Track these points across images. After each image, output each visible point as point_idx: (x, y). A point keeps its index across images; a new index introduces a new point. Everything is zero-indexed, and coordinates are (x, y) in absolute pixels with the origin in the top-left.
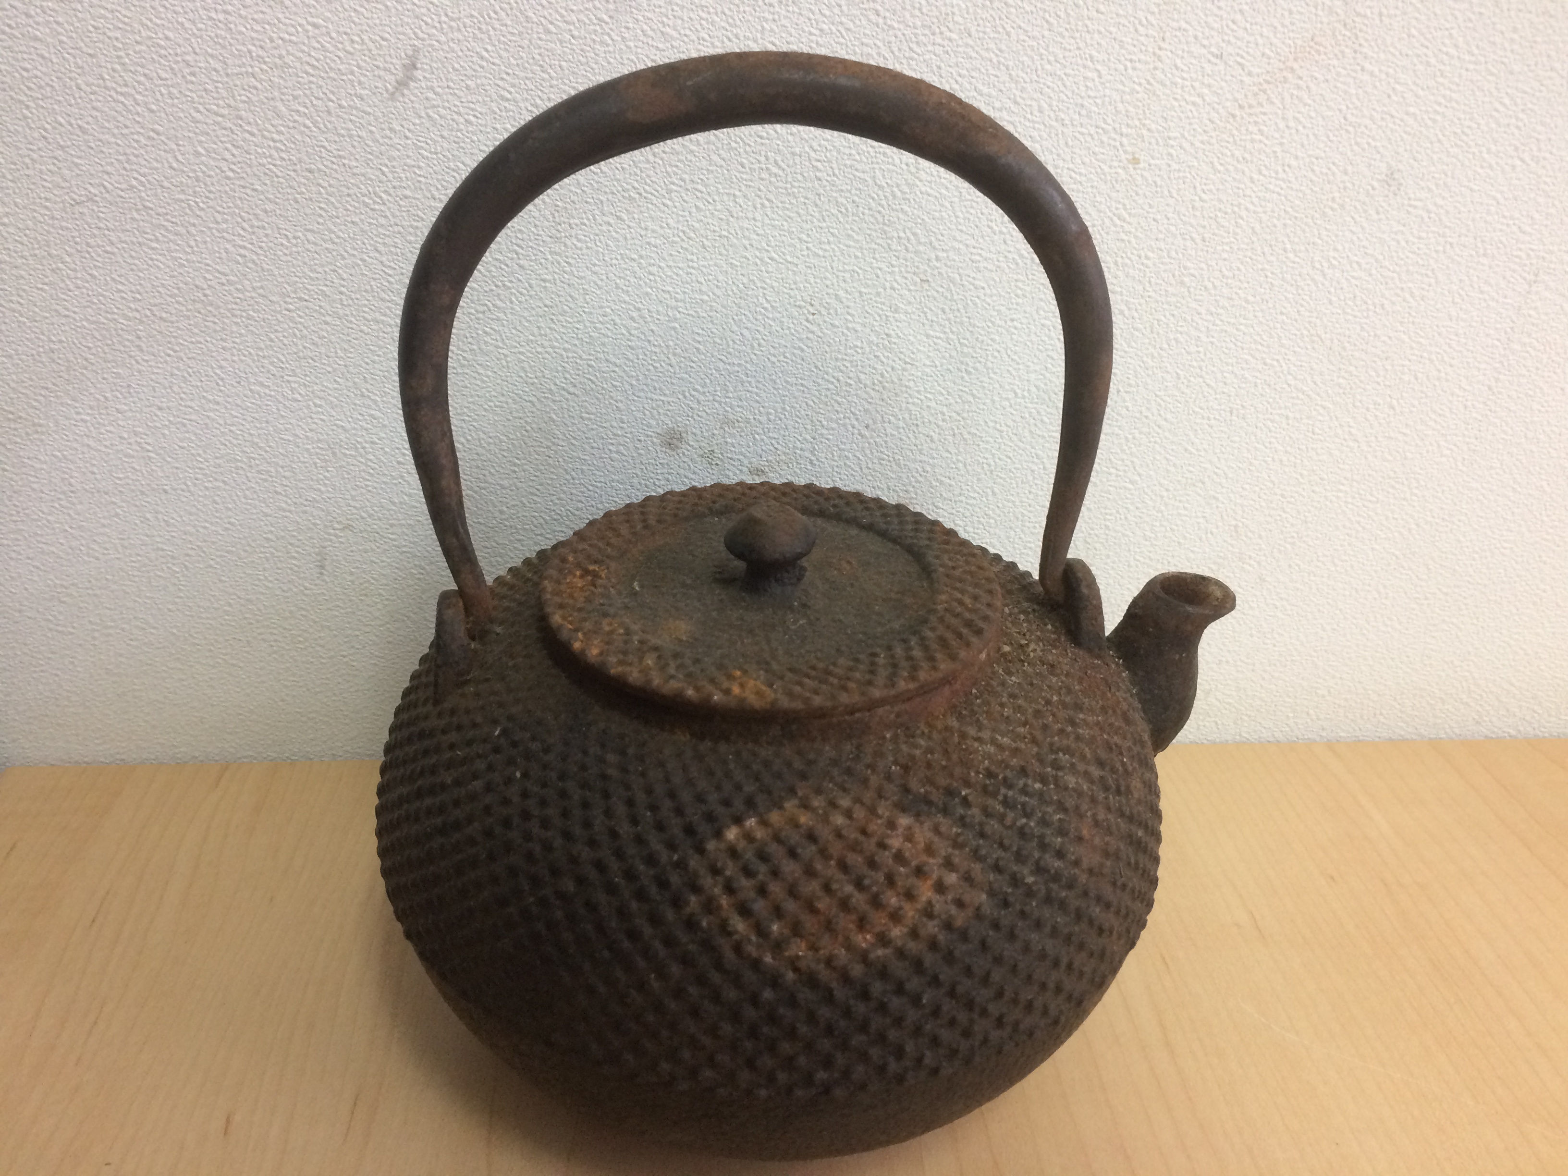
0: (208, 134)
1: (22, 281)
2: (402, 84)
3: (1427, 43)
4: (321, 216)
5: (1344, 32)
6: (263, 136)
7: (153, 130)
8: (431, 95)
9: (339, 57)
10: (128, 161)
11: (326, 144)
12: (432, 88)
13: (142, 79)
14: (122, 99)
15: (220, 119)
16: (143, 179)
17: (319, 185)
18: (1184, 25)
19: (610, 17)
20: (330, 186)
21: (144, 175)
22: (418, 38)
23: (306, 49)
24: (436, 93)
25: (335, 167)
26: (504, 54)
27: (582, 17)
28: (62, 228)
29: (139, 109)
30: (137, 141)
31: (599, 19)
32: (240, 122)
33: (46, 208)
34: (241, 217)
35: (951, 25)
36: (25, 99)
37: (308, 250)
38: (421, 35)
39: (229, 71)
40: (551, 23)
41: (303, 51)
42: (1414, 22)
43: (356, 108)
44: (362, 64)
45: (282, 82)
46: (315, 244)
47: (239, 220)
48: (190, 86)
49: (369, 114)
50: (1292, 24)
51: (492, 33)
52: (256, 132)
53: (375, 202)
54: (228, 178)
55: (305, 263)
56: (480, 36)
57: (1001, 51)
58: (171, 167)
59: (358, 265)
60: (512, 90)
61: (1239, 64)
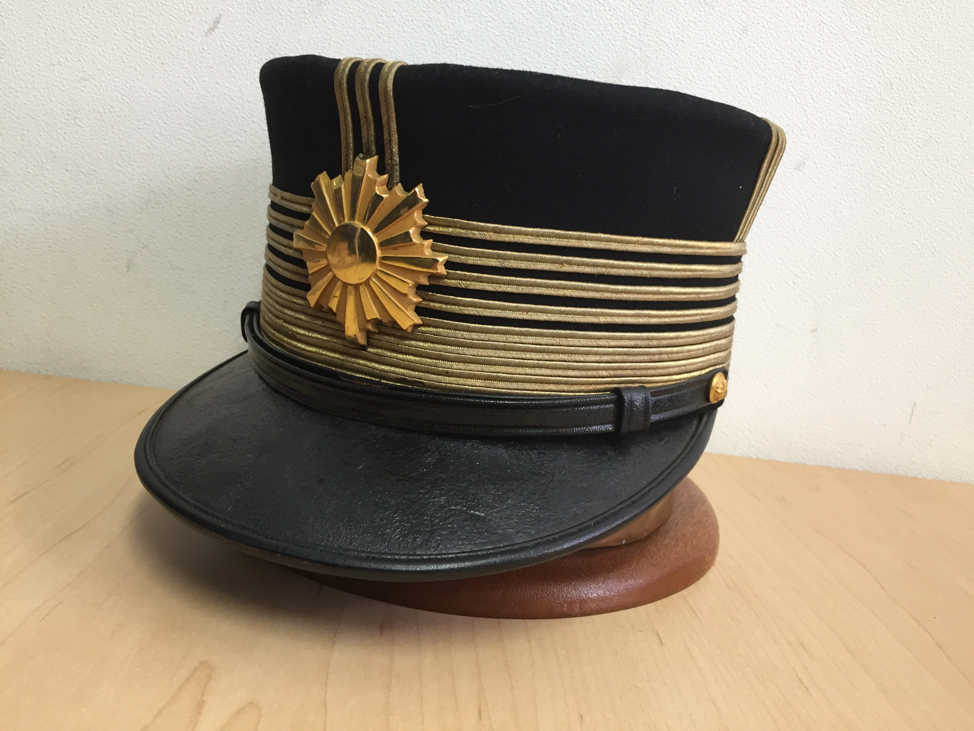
0: (119, 40)
1: (18, 98)
2: (212, 29)
3: (679, 73)
4: (163, 85)
5: (641, 63)
6: (145, 45)
7: (95, 36)
8: (224, 36)
9: (185, 14)
10: (81, 49)
11: (172, 52)
12: (224, 33)
13: (96, 12)
14: (84, 20)
15: (126, 35)
16: (85, 58)
17: (165, 70)
18: (568, 51)
19: (310, 12)
20: (171, 71)
21: (86, 56)
22: (222, 10)
23: (171, 8)
24: (227, 36)
25: (174, 63)
26: (260, 22)
27: (297, 10)
28: (43, 76)
29: (91, 26)
30: (87, 40)
31: (304, 12)
32: (135, 37)
33: (38, 65)
34: (126, 81)
35: (462, 36)
36: (41, 14)
37: (154, 101)
38: (224, 9)
39: (135, 14)
40: (283, 11)
41: (170, 9)
42: (673, 63)
43: (189, 37)
44: (196, 18)
45: (158, 22)
46: (158, 98)
47: (125, 82)
48: (116, 18)
49: (194, 41)
50: (617, 56)
51: (256, 12)
52: (141, 42)
53: (190, 82)
54: (124, 62)
55: (151, 107)
56: (250, 12)
57: (485, 51)
58: (100, 54)
59: (176, 111)
60: (261, 38)
61: (594, 72)
